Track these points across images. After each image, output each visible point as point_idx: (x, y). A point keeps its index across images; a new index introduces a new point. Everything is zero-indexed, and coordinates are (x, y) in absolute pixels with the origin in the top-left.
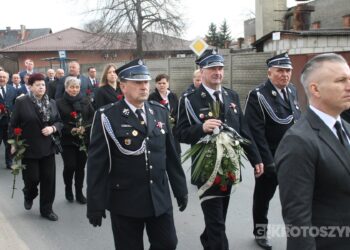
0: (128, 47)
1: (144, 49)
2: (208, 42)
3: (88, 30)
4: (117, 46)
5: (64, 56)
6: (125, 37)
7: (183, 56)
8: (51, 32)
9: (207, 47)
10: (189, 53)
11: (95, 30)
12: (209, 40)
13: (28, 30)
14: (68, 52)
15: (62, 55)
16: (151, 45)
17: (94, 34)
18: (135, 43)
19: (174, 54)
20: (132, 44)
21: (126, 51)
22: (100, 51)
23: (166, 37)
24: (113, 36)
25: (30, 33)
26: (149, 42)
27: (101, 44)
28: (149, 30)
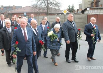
0: (44, 12)
1: (49, 12)
2: (68, 11)
3: (33, 7)
4: (41, 11)
5: (26, 14)
6: (43, 9)
7: (60, 14)
8: (22, 7)
9: (67, 12)
10: (62, 14)
11: (35, 7)
12: (68, 10)
13: (15, 7)
14: (27, 13)
15: (25, 14)
16: (51, 11)
17: (34, 8)
18: (46, 11)
19: (58, 14)
20: (45, 11)
21: (44, 13)
22: (36, 13)
23: (55, 9)
24: (40, 9)
25: (16, 7)
26: (50, 10)
27: (36, 11)
28: (50, 7)
